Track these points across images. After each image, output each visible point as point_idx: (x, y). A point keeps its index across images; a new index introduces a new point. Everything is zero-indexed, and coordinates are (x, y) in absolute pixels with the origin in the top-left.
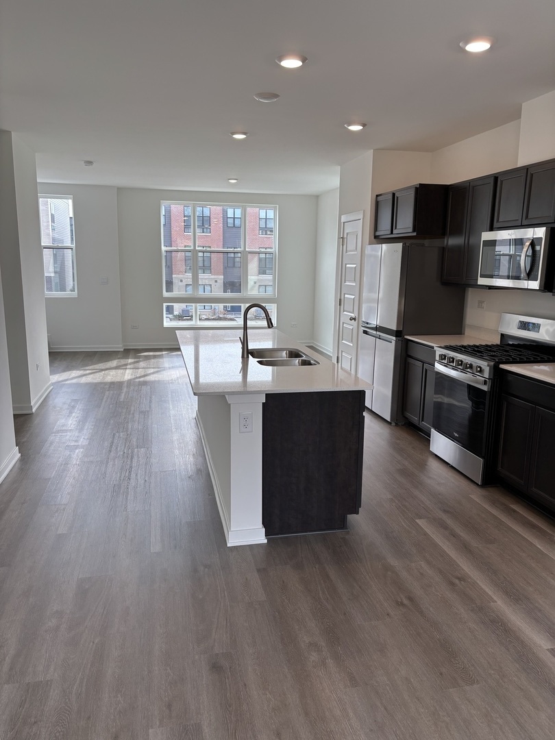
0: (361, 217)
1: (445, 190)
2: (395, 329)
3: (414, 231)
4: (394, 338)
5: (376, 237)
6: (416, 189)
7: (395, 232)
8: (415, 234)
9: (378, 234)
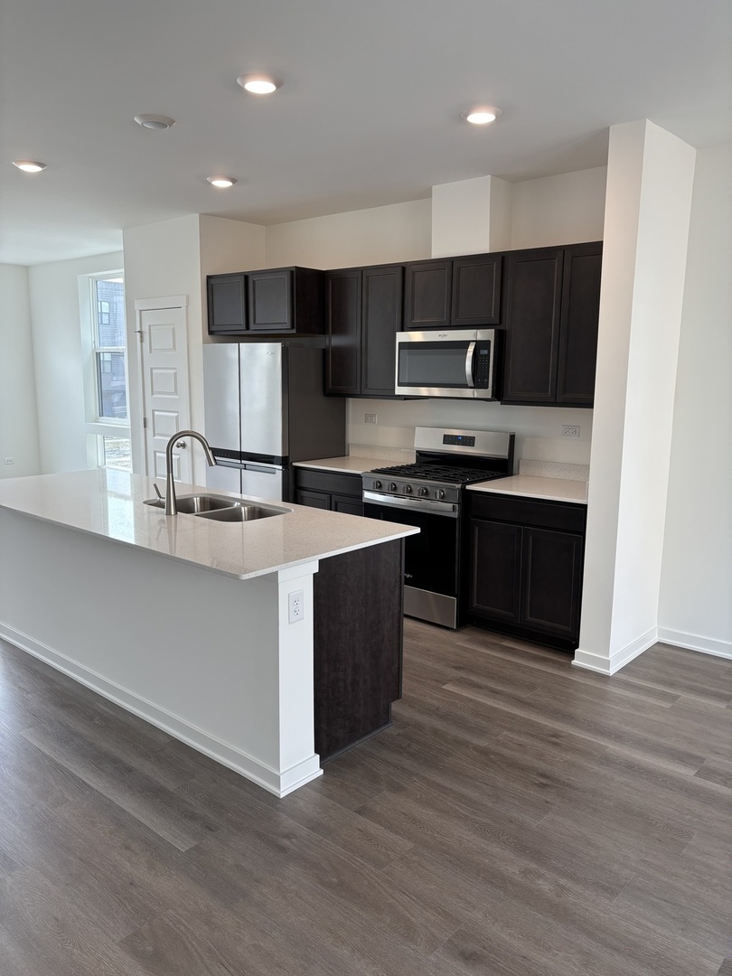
0: (183, 304)
1: (321, 278)
2: (280, 455)
3: (293, 327)
4: (280, 467)
5: (211, 333)
6: (292, 272)
7: (252, 326)
8: (294, 331)
9: (213, 329)
